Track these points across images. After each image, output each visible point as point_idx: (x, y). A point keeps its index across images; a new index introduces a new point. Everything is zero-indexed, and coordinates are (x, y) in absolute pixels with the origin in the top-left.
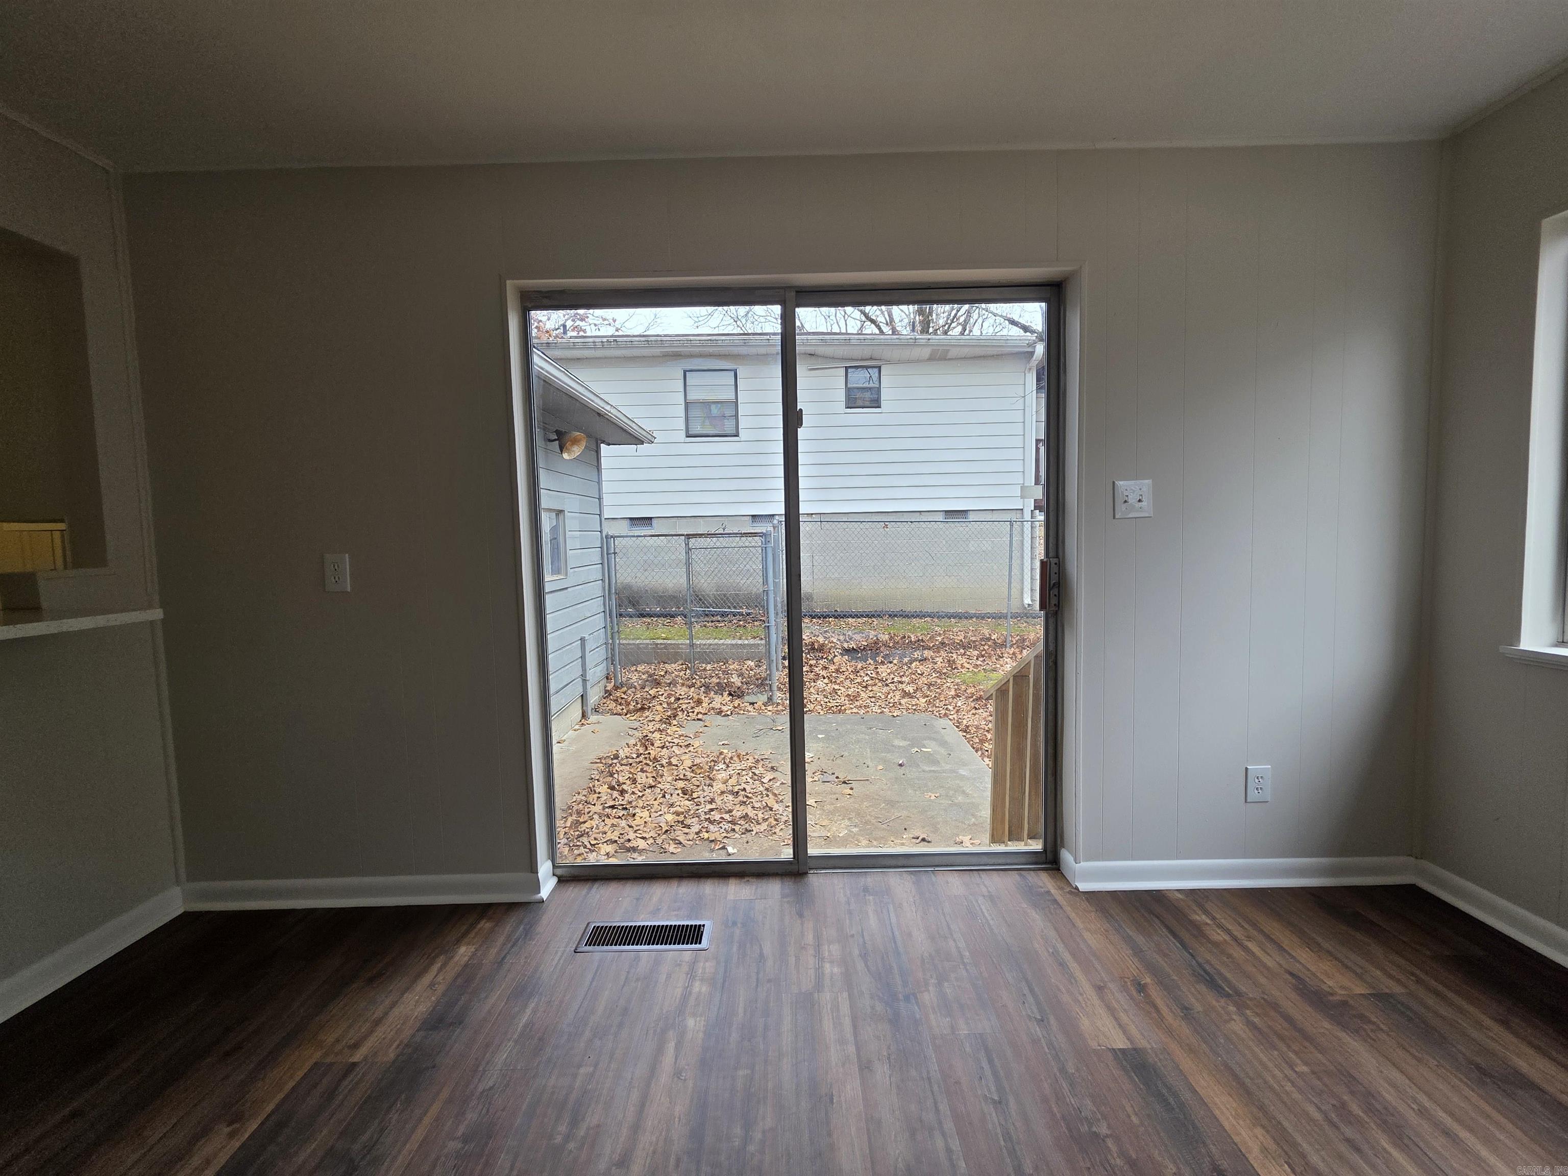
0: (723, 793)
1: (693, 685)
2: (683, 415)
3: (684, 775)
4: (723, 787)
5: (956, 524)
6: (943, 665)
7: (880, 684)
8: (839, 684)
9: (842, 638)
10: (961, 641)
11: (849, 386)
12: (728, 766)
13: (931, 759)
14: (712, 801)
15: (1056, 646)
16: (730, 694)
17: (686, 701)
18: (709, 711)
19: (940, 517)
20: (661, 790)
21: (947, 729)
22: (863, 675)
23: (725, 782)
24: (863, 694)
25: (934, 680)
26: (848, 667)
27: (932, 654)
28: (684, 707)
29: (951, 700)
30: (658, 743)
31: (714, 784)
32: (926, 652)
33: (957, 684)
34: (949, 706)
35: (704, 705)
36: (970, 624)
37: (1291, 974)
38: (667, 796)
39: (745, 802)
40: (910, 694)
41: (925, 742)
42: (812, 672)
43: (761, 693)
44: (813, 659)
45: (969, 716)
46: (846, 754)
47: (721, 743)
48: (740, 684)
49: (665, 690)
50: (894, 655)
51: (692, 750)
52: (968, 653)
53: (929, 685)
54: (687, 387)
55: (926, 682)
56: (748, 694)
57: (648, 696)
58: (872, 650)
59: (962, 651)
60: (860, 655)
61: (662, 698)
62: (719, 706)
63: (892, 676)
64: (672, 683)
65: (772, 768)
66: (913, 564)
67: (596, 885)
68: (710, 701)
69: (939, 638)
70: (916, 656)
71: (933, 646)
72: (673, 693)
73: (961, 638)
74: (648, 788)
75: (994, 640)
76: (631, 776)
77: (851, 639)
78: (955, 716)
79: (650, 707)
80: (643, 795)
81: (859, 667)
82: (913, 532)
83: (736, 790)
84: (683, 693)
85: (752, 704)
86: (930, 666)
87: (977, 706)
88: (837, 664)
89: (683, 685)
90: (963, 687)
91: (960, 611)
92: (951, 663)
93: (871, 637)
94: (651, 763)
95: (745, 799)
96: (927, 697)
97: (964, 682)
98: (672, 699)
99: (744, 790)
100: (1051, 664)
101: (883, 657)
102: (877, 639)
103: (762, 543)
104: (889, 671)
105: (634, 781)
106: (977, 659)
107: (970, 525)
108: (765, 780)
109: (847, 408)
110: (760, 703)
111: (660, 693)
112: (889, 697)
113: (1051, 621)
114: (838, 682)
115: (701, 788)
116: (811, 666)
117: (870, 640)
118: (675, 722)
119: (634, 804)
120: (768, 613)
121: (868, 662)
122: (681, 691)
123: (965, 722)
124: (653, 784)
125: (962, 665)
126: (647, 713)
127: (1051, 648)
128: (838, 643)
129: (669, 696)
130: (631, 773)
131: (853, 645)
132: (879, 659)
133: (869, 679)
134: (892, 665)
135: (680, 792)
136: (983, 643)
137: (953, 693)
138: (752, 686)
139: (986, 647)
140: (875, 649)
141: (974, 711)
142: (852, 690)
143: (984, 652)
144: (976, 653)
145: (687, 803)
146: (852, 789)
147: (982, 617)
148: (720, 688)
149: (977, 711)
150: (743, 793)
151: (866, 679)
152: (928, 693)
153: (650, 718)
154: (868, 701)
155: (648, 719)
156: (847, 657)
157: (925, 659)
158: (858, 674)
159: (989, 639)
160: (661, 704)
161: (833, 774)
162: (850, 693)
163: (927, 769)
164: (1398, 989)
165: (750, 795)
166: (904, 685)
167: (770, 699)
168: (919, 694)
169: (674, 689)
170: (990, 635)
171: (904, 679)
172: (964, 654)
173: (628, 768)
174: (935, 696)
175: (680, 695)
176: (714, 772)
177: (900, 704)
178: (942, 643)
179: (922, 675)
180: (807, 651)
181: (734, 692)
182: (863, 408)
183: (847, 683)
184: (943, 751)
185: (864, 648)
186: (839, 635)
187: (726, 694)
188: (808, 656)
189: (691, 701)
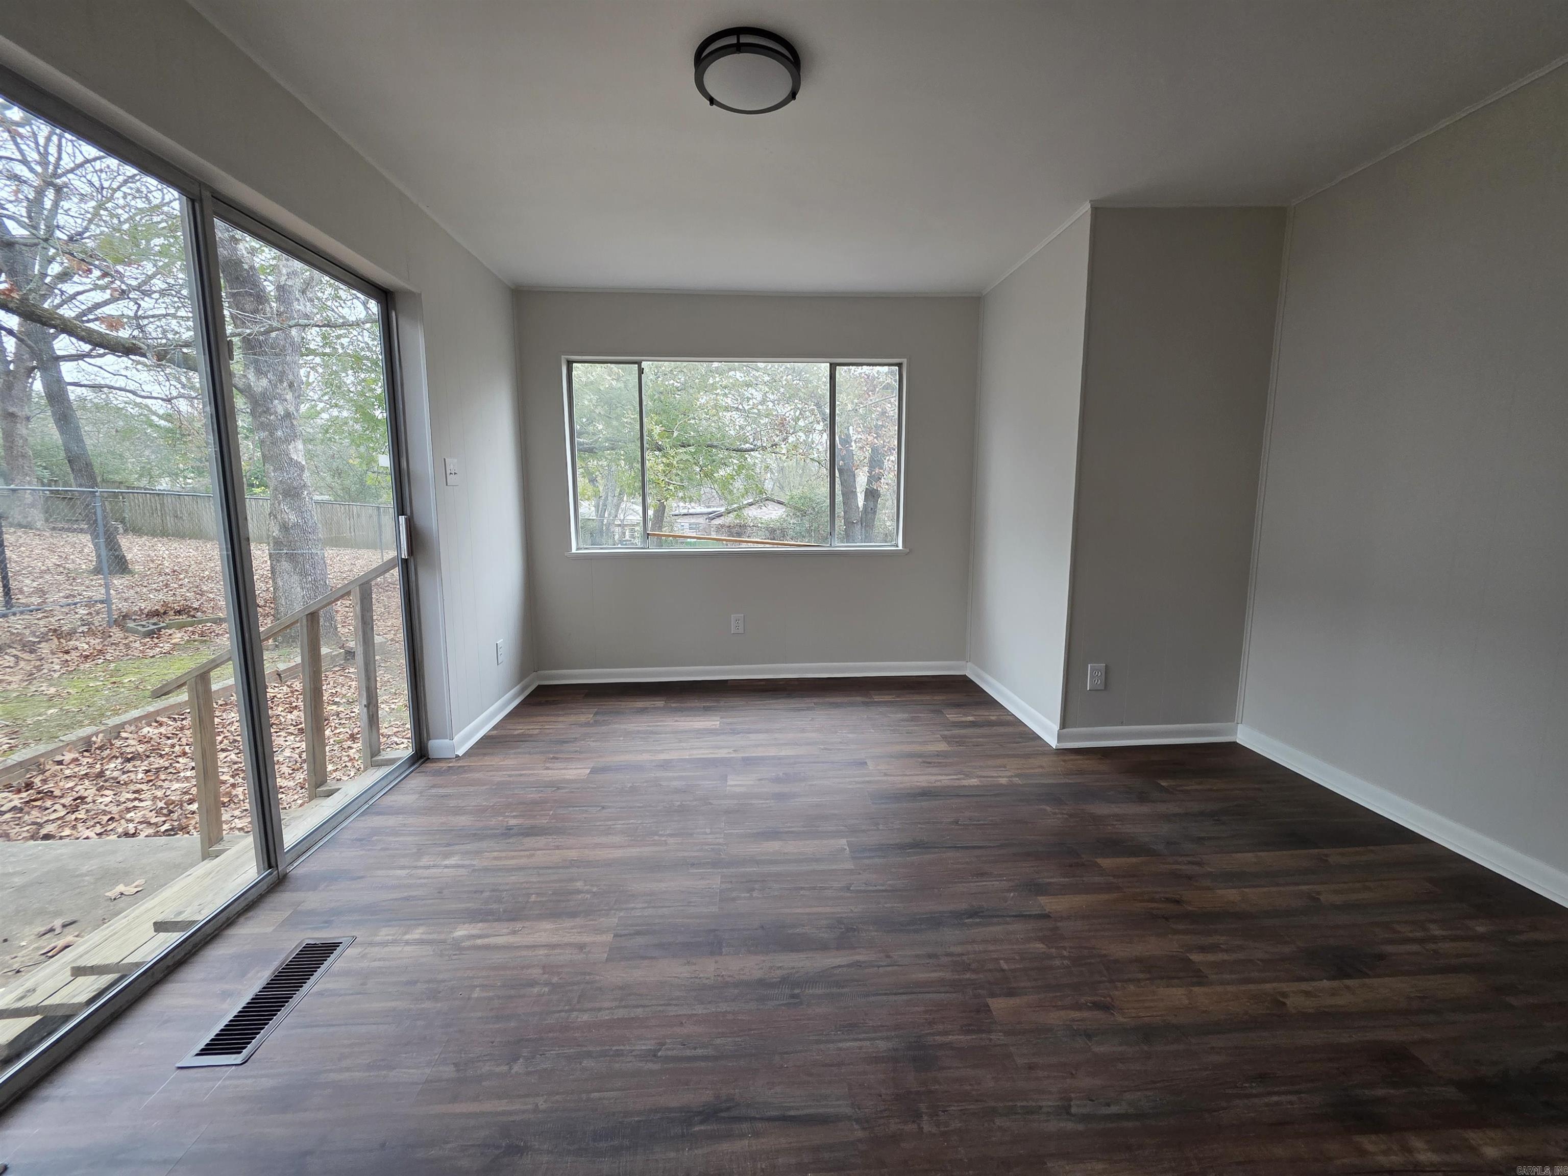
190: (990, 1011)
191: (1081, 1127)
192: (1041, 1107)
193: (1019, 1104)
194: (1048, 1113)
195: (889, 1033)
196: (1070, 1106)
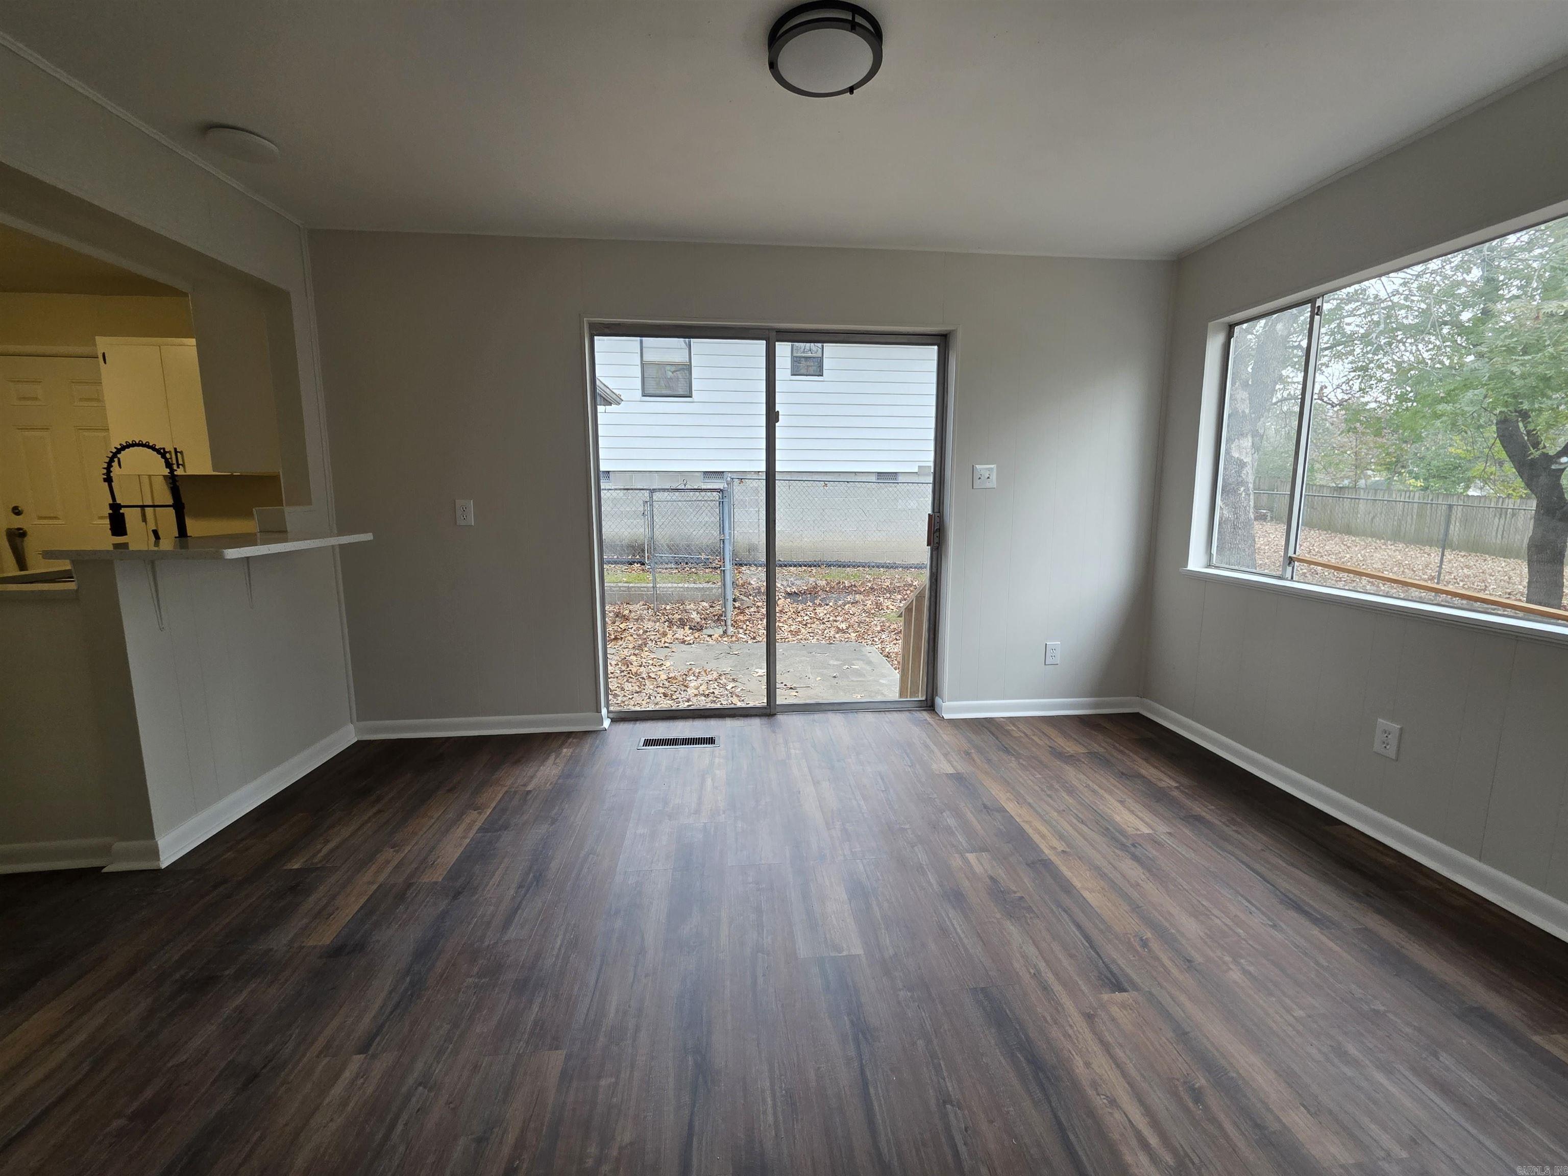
0: (696, 695)
1: (658, 620)
2: (640, 375)
3: (663, 684)
4: (696, 692)
5: (886, 484)
6: (872, 607)
7: (818, 622)
8: (783, 622)
9: (785, 583)
10: (888, 586)
11: (795, 354)
12: (697, 678)
13: (858, 673)
14: (688, 700)
15: (937, 569)
16: (690, 628)
17: (653, 633)
18: (674, 641)
19: (873, 478)
20: (646, 694)
21: (872, 652)
22: (803, 615)
23: (697, 688)
24: (803, 630)
25: (864, 618)
26: (791, 609)
27: (863, 598)
28: (652, 637)
29: (877, 634)
30: (635, 663)
31: (688, 690)
32: (857, 596)
33: (883, 622)
34: (875, 639)
35: (668, 636)
36: (897, 574)
37: (1050, 747)
38: (652, 698)
39: (715, 701)
40: (843, 630)
41: (854, 662)
42: (759, 612)
43: (717, 627)
44: (760, 601)
45: (891, 645)
46: (792, 670)
47: (689, 664)
48: (699, 620)
49: (634, 624)
50: (830, 599)
51: (665, 669)
52: (893, 597)
53: (859, 623)
54: (644, 349)
55: (857, 621)
56: (706, 628)
57: (619, 630)
58: (811, 594)
59: (888, 595)
60: (800, 598)
61: (632, 631)
62: (682, 637)
63: (828, 616)
64: (640, 619)
65: (733, 679)
66: (848, 520)
67: (638, 722)
68: (673, 634)
69: (868, 584)
70: (849, 599)
71: (864, 591)
72: (641, 627)
73: (888, 584)
74: (635, 693)
75: (915, 586)
76: (619, 685)
77: (793, 584)
78: (879, 646)
79: (622, 638)
80: (633, 698)
81: (800, 608)
82: (849, 491)
83: (707, 693)
84: (649, 627)
85: (710, 636)
86: (860, 608)
87: (898, 638)
88: (781, 606)
89: (649, 620)
90: (887, 624)
91: (888, 562)
92: (878, 606)
93: (810, 583)
94: (633, 677)
95: (715, 699)
96: (858, 632)
97: (888, 620)
98: (641, 632)
99: (713, 693)
100: (933, 581)
101: (820, 600)
102: (816, 584)
103: (719, 498)
104: (825, 612)
105: (622, 689)
106: (900, 602)
107: (898, 486)
108: (728, 688)
109: (792, 375)
110: (716, 636)
111: (630, 627)
112: (826, 632)
113: (934, 553)
114: (782, 620)
115: (678, 692)
116: (758, 607)
117: (809, 585)
118: (646, 649)
119: (626, 703)
120: (724, 559)
121: (808, 604)
122: (648, 625)
123: (887, 650)
124: (639, 690)
125: (887, 606)
126: (620, 642)
127: (934, 570)
128: (782, 587)
129: (638, 629)
130: (618, 683)
131: (794, 589)
132: (817, 602)
133: (808, 618)
134: (828, 607)
135: (662, 695)
136: (906, 588)
137: (879, 628)
138: (710, 622)
139: (908, 592)
140: (813, 593)
141: (895, 642)
142: (794, 627)
143: (906, 596)
144: (899, 597)
145: (668, 702)
146: (797, 692)
147: (907, 567)
148: (682, 623)
149: (897, 642)
150: (713, 695)
151: (806, 618)
152: (859, 629)
153: (624, 645)
154: (808, 636)
155: (622, 646)
156: (789, 599)
157: (857, 602)
158: (799, 614)
159: (911, 585)
160: (632, 636)
161: (782, 683)
162: (792, 629)
163: (855, 679)
164: (1101, 750)
165: (718, 696)
166: (838, 623)
167: (725, 632)
168: (850, 630)
169: (641, 623)
170: (912, 581)
171: (838, 618)
172: (890, 598)
173: (615, 679)
174: (864, 632)
175: (648, 628)
176: (687, 682)
177: (835, 638)
178: (872, 588)
179: (853, 615)
180: (754, 594)
181: (694, 626)
182: (807, 375)
183: (790, 621)
184: (868, 668)
185: (805, 592)
186: (782, 580)
187: (687, 628)
188: (755, 599)
189: (657, 633)
190: (550, 1049)
191: (404, 1089)
192: (438, 1062)
193: (451, 1046)
194: (430, 1067)
195: (558, 966)
196: (425, 1087)
